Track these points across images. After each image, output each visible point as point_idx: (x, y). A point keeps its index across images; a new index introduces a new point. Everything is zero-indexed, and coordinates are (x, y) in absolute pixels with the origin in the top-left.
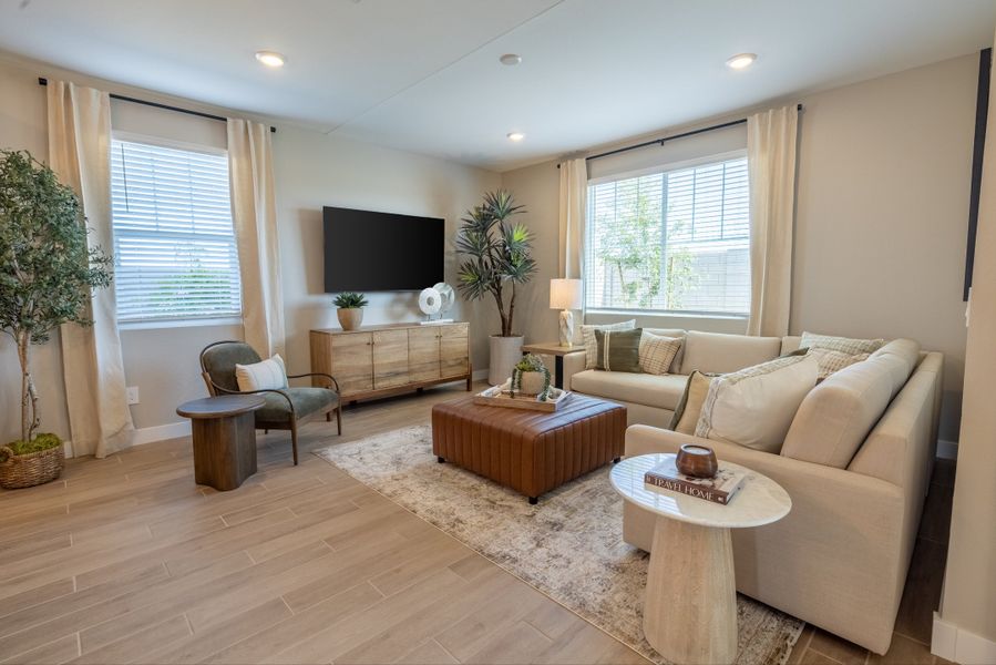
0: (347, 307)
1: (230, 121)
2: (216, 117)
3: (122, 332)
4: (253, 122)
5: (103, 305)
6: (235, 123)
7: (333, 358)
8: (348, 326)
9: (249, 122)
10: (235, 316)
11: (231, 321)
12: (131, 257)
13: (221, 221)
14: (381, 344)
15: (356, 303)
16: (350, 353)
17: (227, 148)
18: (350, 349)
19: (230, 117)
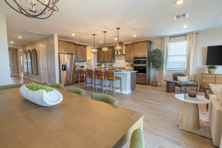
0: (210, 68)
2: (185, 35)
3: (167, 70)
5: (165, 66)
6: (189, 35)
8: (210, 73)
9: (191, 34)
10: (185, 69)
11: (185, 70)
12: (170, 59)
13: (185, 52)
17: (187, 40)
18: (208, 78)
19: (188, 34)
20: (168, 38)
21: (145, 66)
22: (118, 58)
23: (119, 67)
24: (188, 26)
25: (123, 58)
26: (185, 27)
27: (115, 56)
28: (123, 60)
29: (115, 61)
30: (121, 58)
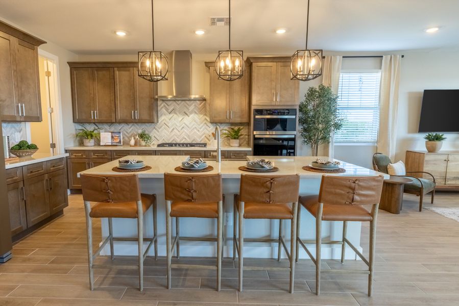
0: (434, 140)
1: (384, 57)
2: (378, 57)
4: (394, 55)
6: (386, 58)
7: (425, 165)
8: (432, 150)
9: (393, 56)
10: (374, 142)
11: (372, 144)
14: (452, 161)
15: (438, 138)
16: (434, 164)
17: (381, 68)
18: (434, 162)
19: (385, 55)
20: (339, 59)
21: (293, 136)
22: (171, 108)
23: (178, 141)
24: (440, 27)
25: (192, 108)
26: (432, 30)
27: (159, 103)
28: (191, 116)
29: (160, 120)
30: (186, 110)
